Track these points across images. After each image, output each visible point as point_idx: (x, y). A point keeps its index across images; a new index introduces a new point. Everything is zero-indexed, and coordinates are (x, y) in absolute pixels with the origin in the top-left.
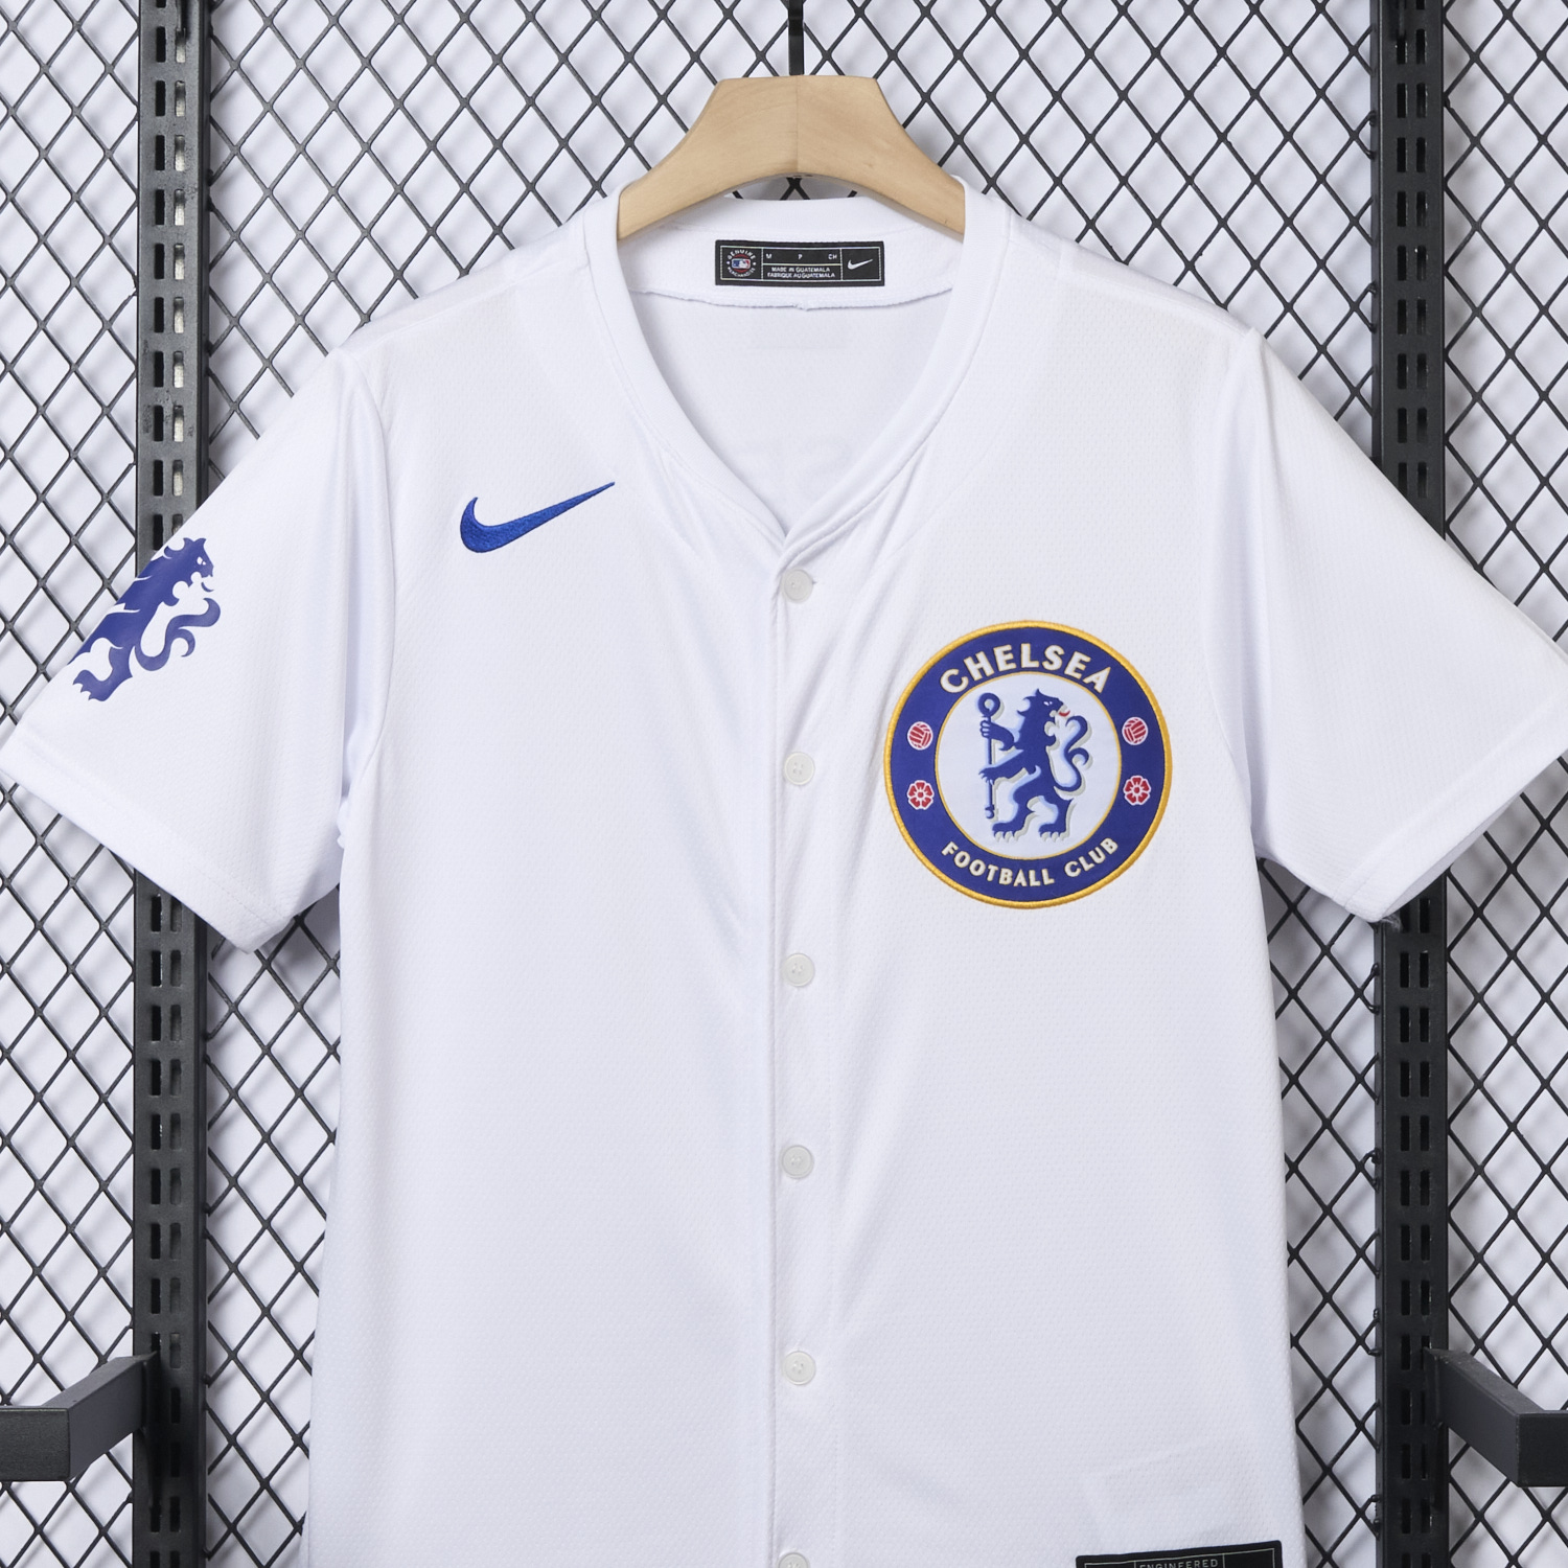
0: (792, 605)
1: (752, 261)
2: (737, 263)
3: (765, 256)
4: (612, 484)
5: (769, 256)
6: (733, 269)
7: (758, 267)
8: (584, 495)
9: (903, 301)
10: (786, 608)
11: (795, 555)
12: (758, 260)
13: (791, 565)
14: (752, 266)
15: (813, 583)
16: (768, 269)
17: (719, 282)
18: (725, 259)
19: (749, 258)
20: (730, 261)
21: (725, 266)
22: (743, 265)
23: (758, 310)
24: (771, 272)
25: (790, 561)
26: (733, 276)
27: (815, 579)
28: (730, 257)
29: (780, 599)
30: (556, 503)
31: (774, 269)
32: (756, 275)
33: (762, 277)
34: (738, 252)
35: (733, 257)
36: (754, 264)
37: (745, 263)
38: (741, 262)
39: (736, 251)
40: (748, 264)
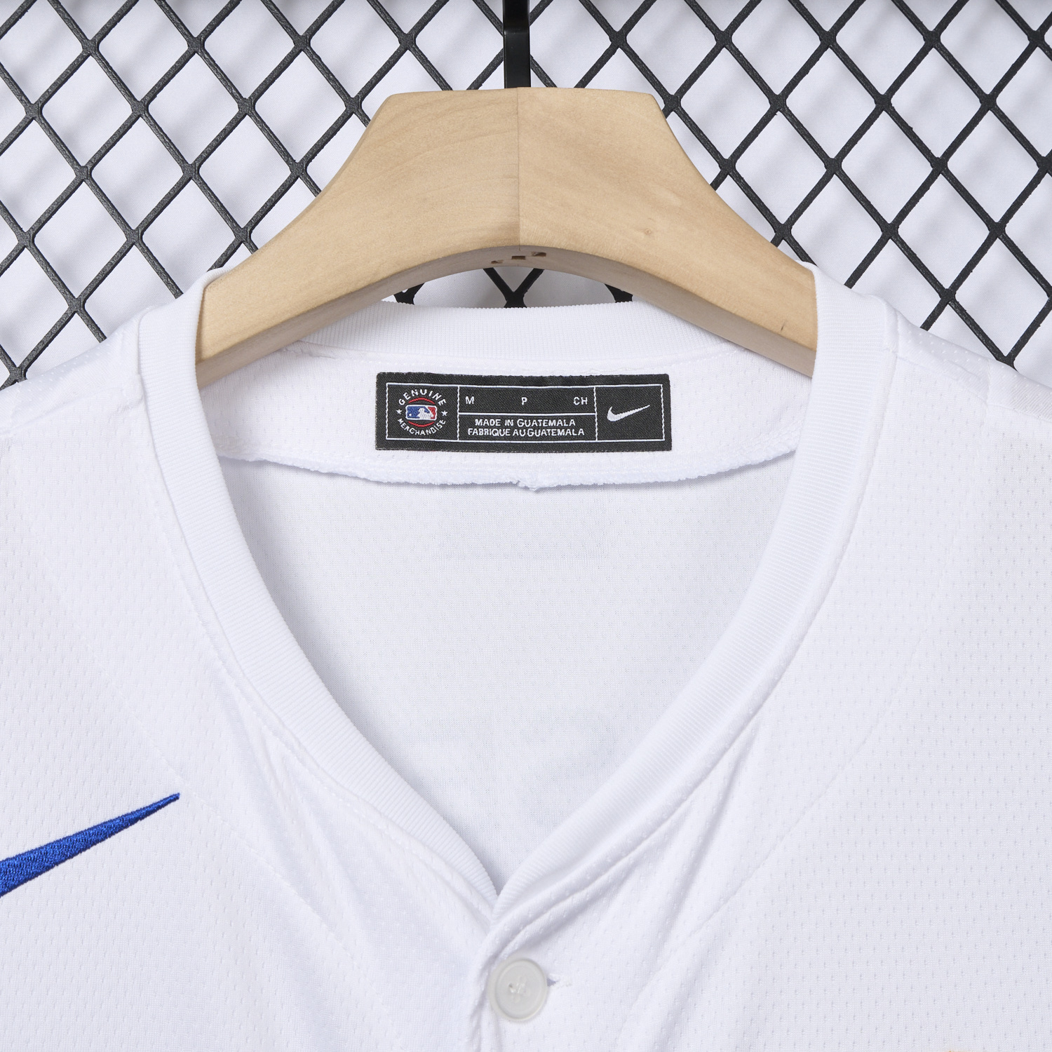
0: (510, 1027)
1: (441, 409)
2: (415, 412)
3: (463, 401)
4: (175, 798)
5: (470, 400)
6: (408, 423)
7: (451, 419)
8: (121, 818)
9: (705, 473)
10: (498, 1034)
11: (515, 932)
12: (450, 407)
13: (508, 950)
14: (440, 417)
15: (550, 983)
16: (468, 422)
17: (382, 444)
18: (394, 406)
19: (435, 402)
20: (403, 408)
21: (393, 417)
22: (424, 415)
23: (451, 492)
24: (473, 426)
25: (504, 944)
26: (407, 434)
27: (553, 976)
28: (402, 402)
29: (487, 1016)
30: (70, 833)
31: (478, 422)
32: (448, 431)
33: (458, 436)
34: (417, 393)
35: (408, 402)
36: (445, 413)
37: (429, 412)
38: (422, 410)
39: (413, 392)
40: (434, 414)
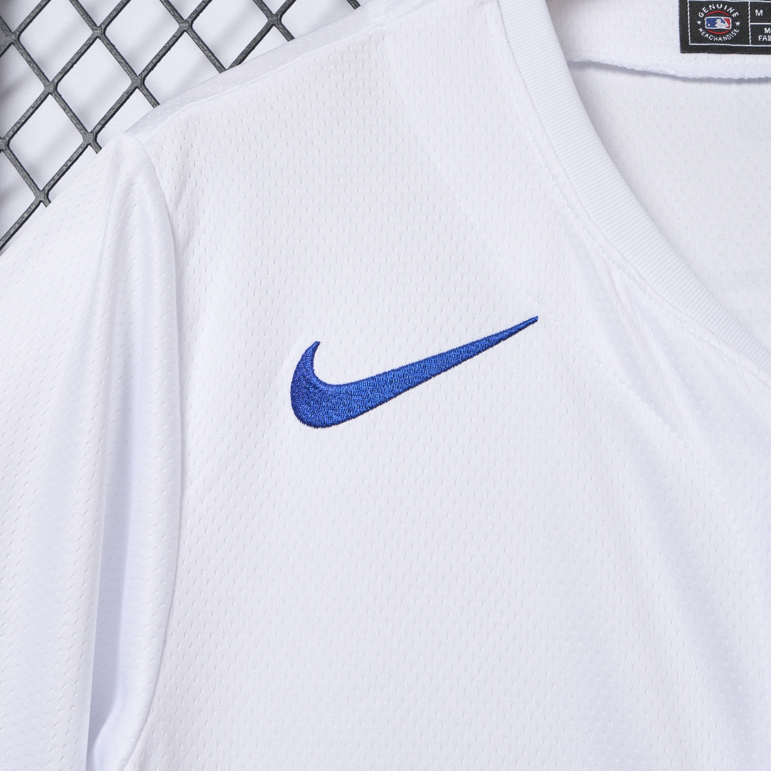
1: (734, 20)
2: (713, 23)
3: (753, 13)
4: (534, 320)
5: (759, 13)
6: (707, 31)
7: (743, 28)
8: (487, 339)
12: (743, 18)
14: (734, 27)
16: (759, 30)
17: (685, 48)
18: (695, 17)
19: (729, 15)
20: (702, 20)
21: (695, 27)
22: (721, 24)
23: (746, 87)
24: (763, 33)
26: (707, 40)
28: (701, 15)
30: (444, 350)
31: (766, 31)
32: (742, 37)
33: (750, 42)
34: (714, 7)
35: (706, 15)
36: (738, 24)
37: (725, 23)
38: (718, 21)
39: (710, 6)
40: (729, 24)
